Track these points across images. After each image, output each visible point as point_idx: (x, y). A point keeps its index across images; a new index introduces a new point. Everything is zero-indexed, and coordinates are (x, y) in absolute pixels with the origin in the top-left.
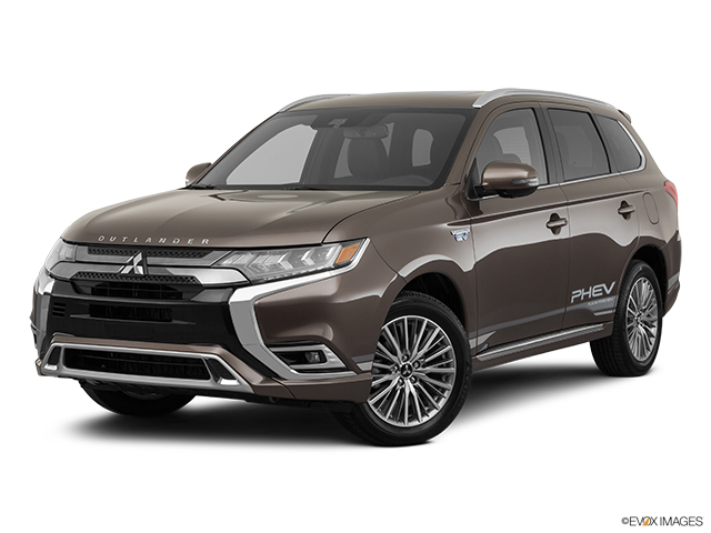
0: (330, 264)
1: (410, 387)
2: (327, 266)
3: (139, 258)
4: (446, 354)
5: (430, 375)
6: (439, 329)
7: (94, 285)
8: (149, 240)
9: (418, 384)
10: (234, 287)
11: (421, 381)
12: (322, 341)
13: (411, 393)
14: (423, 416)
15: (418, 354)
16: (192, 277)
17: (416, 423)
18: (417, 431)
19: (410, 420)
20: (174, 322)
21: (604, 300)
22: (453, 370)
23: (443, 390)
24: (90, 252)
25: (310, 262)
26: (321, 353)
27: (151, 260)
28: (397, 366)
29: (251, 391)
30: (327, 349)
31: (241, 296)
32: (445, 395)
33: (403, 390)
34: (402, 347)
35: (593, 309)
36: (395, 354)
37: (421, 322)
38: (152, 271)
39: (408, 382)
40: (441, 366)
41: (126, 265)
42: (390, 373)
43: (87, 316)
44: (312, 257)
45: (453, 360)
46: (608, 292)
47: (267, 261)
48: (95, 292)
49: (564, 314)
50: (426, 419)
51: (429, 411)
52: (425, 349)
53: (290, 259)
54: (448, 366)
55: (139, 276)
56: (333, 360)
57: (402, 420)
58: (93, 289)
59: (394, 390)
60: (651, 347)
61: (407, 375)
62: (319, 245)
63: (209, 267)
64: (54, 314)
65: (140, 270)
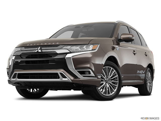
0: (91, 49)
1: (108, 85)
2: (90, 50)
3: (39, 48)
4: (116, 77)
5: (112, 83)
6: (115, 71)
7: (26, 56)
8: (42, 44)
9: (109, 85)
10: (66, 54)
11: (111, 84)
12: (90, 68)
13: (108, 87)
14: (111, 93)
15: (110, 77)
16: (55, 52)
17: (109, 95)
18: (110, 97)
19: (108, 94)
20: (50, 63)
21: (142, 75)
22: (118, 82)
23: (116, 87)
24: (25, 48)
25: (86, 49)
26: (89, 72)
27: (42, 48)
28: (105, 80)
29: (71, 81)
30: (91, 71)
31: (68, 56)
32: (116, 88)
33: (106, 86)
34: (106, 75)
35: (141, 77)
36: (104, 76)
37: (110, 69)
38: (43, 51)
39: (107, 84)
40: (115, 81)
41: (36, 50)
42: (103, 81)
43: (25, 64)
44: (86, 47)
45: (118, 79)
46: (143, 73)
47: (74, 48)
48: (27, 58)
49: (136, 76)
50: (112, 94)
51: (112, 92)
52: (111, 76)
53: (80, 48)
54: (116, 81)
55: (40, 52)
56: (92, 74)
57: (106, 94)
58: (26, 57)
59: (104, 86)
60: (151, 89)
61: (107, 82)
62: (88, 44)
63: (59, 49)
64: (15, 64)
65: (40, 51)
